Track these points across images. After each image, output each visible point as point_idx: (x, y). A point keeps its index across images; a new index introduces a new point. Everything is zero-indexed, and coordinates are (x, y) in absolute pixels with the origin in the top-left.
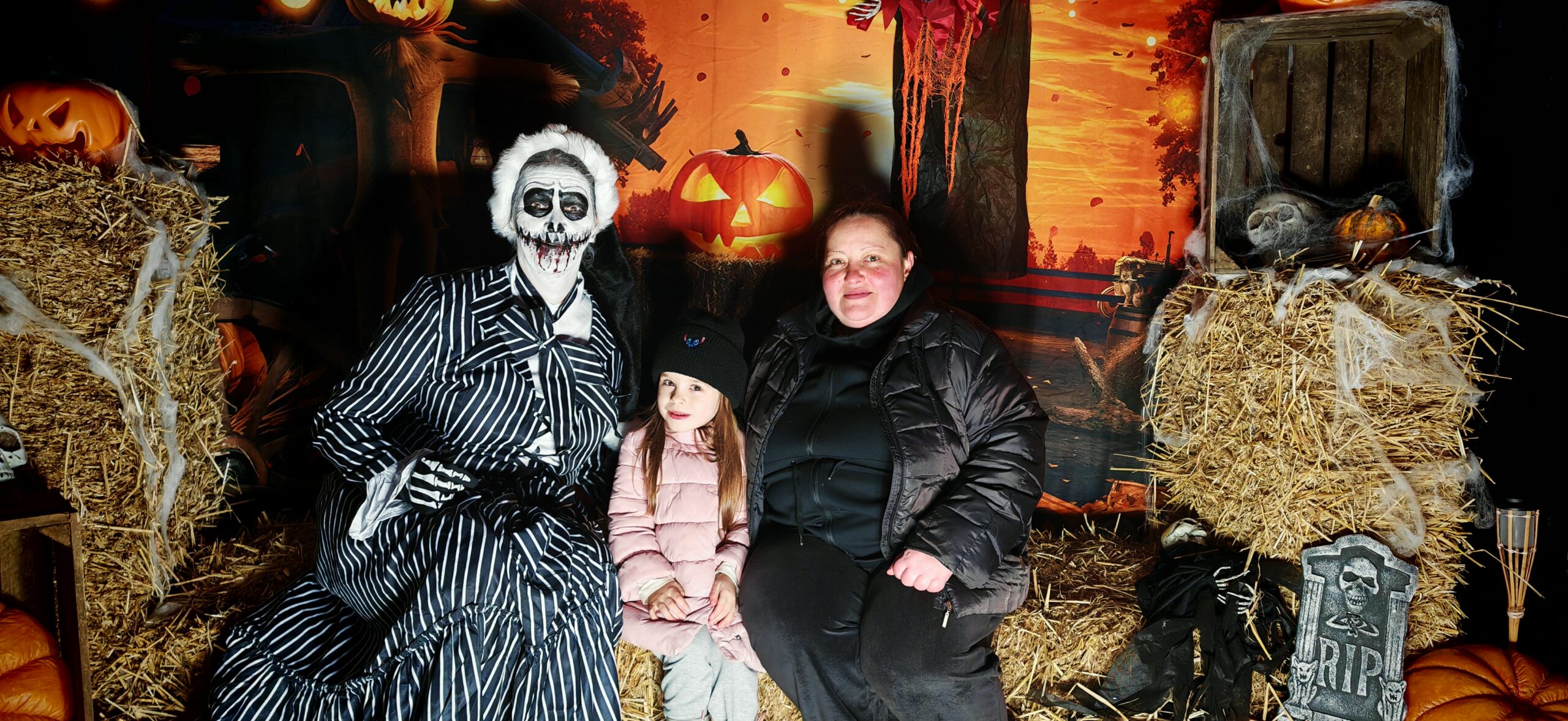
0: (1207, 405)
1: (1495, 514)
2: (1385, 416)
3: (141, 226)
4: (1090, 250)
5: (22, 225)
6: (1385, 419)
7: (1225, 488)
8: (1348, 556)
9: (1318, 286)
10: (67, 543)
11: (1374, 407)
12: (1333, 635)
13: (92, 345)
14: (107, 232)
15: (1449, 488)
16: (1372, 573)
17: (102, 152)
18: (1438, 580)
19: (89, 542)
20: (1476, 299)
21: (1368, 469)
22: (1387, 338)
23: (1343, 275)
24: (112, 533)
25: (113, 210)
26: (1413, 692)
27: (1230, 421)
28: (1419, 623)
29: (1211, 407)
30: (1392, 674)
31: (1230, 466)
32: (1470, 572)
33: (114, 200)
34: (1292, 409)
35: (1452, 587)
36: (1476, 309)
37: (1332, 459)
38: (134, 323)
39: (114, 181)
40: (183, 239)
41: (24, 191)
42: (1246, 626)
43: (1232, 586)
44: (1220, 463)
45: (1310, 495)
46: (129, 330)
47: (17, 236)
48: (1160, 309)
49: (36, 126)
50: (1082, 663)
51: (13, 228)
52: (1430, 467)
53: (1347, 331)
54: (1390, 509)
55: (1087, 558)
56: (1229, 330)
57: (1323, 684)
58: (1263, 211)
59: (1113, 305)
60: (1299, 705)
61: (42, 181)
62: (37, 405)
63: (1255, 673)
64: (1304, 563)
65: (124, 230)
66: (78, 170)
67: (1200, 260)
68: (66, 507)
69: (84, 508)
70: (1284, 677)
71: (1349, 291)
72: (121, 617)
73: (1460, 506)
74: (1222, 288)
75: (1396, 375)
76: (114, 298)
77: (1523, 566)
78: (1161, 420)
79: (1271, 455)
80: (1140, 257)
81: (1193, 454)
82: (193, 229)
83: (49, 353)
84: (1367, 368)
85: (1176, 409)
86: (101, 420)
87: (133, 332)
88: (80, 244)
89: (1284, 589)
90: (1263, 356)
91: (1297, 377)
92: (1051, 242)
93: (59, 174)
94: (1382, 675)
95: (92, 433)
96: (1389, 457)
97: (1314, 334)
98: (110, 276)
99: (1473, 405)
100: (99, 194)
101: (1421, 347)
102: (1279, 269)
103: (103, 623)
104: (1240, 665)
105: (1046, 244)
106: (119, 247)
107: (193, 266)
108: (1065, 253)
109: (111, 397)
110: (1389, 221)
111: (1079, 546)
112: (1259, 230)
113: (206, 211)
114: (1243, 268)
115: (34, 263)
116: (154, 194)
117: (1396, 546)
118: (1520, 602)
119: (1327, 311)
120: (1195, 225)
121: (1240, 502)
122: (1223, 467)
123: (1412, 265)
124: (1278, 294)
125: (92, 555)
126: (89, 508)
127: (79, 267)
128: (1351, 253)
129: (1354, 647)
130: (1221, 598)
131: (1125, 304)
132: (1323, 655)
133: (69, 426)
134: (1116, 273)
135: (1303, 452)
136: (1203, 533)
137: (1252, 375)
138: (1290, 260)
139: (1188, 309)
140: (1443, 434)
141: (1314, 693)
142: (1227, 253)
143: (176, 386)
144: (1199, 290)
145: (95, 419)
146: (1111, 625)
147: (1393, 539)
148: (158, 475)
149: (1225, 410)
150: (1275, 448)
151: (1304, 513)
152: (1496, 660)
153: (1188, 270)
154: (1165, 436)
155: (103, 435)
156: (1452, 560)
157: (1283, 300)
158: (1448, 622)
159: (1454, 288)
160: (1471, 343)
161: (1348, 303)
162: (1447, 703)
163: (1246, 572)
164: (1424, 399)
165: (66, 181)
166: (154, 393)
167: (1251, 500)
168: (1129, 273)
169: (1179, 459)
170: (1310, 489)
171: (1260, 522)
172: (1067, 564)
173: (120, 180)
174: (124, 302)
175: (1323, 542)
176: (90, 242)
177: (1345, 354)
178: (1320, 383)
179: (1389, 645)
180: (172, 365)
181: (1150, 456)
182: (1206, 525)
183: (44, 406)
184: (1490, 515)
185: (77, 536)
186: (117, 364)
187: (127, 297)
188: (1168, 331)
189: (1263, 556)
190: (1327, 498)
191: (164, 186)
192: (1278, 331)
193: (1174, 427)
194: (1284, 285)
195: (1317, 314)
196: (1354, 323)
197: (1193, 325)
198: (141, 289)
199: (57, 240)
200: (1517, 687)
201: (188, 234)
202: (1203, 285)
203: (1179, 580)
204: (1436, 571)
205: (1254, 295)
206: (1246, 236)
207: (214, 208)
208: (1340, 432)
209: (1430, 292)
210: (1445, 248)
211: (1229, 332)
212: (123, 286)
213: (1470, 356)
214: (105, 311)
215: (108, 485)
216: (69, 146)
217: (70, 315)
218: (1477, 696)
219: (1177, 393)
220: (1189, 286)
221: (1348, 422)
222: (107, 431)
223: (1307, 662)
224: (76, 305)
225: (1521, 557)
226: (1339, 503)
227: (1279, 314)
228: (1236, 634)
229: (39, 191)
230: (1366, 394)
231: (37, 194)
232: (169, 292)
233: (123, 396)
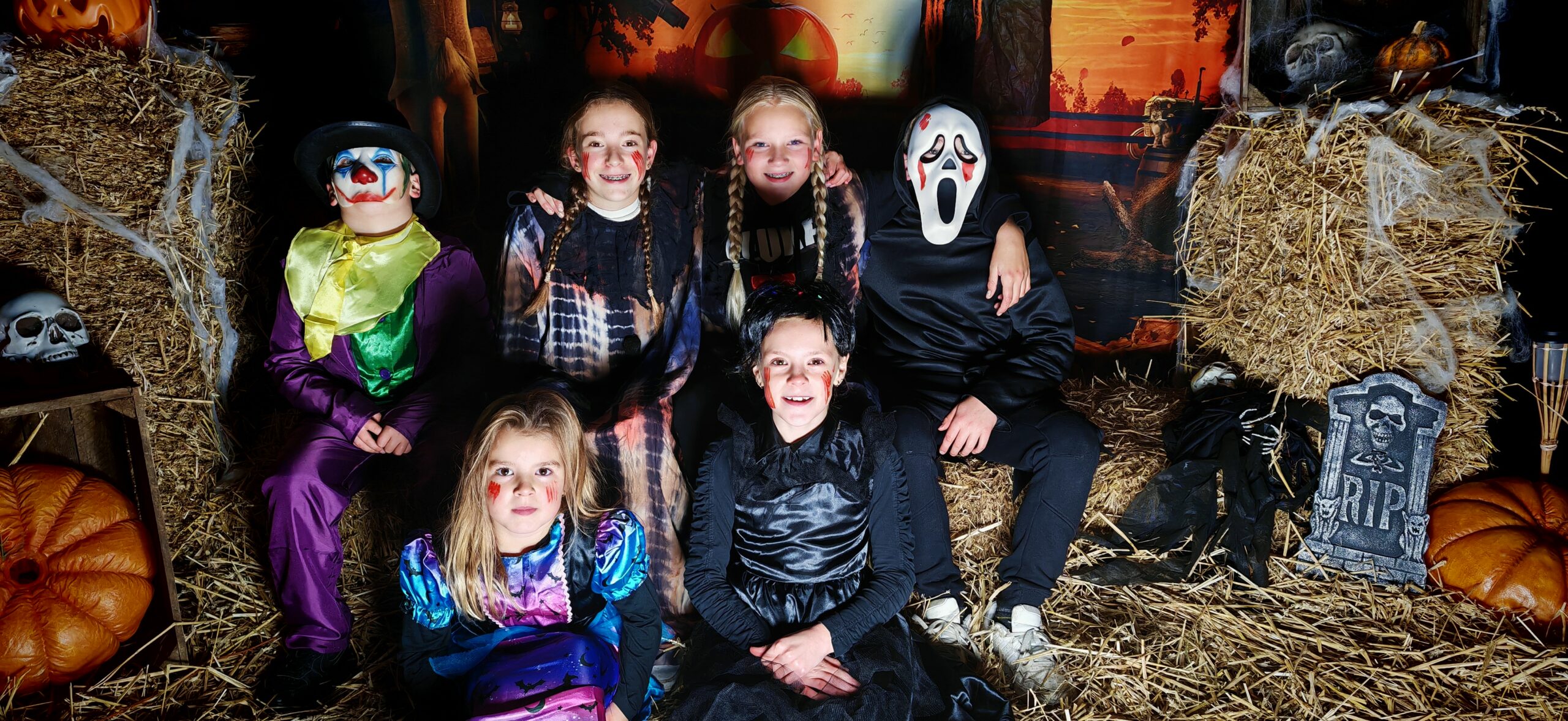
0: (1238, 247)
1: (1531, 348)
2: (1419, 252)
3: (170, 108)
4: (1121, 91)
5: (58, 113)
6: (1419, 255)
7: (1255, 331)
8: (1376, 394)
9: (1351, 121)
10: (132, 415)
11: (1407, 244)
12: (1358, 472)
13: (135, 226)
14: (138, 115)
15: (1484, 323)
16: (1400, 411)
17: (125, 36)
18: (1470, 416)
19: (153, 414)
20: (1519, 128)
21: (1399, 307)
22: (1422, 171)
23: (1379, 108)
24: (176, 405)
25: (142, 94)
26: (1437, 524)
27: (1262, 263)
28: (1449, 458)
29: (1243, 249)
30: (1415, 508)
31: (1261, 309)
32: (1503, 406)
33: (141, 84)
34: (1322, 248)
35: (1484, 421)
36: (1518, 138)
37: (1361, 299)
38: (173, 204)
39: (139, 65)
40: (214, 118)
41: (55, 79)
42: (1270, 466)
43: (1258, 428)
44: (1251, 306)
45: (1339, 335)
46: (169, 211)
47: (54, 123)
48: (1194, 151)
49: (60, 12)
50: (1106, 506)
51: (50, 116)
52: (1465, 302)
53: (1381, 167)
54: (1422, 346)
55: (1115, 404)
56: (1261, 171)
57: (1345, 519)
58: (1303, 43)
59: (1142, 146)
60: (1320, 540)
61: (72, 68)
62: (92, 286)
63: (1278, 511)
64: (1331, 402)
65: (154, 112)
66: (105, 54)
67: (1236, 98)
68: (127, 381)
69: (147, 382)
70: (1307, 514)
71: (1385, 124)
72: (192, 482)
73: (1496, 340)
74: (1255, 127)
75: (1433, 209)
76: (152, 181)
77: (1558, 398)
78: (1193, 265)
79: (1300, 296)
80: (1171, 96)
81: (1225, 298)
82: (223, 108)
83: (97, 236)
84: (1400, 204)
85: (1208, 252)
86: (154, 298)
87: (173, 213)
88: (114, 128)
89: (1311, 429)
90: (1295, 195)
91: (1328, 216)
92: (1081, 85)
93: (87, 60)
94: (1405, 509)
95: (147, 311)
96: (1421, 294)
97: (1348, 171)
98: (146, 159)
99: (1512, 238)
100: (126, 78)
101: (1459, 180)
102: (1313, 105)
103: (177, 488)
104: (1263, 504)
105: (1076, 87)
106: (151, 130)
107: (227, 146)
108: (1095, 93)
109: (160, 276)
110: (1434, 49)
111: (1110, 392)
112: (1298, 63)
113: (234, 89)
114: (1276, 105)
115: (73, 149)
116: (180, 75)
117: (1426, 383)
118: (1553, 435)
119: (1361, 147)
120: (1229, 61)
121: (1270, 344)
122: (1254, 310)
123: (1452, 94)
124: (1311, 131)
125: (159, 426)
126: (152, 382)
127: (115, 151)
128: (1390, 84)
129: (1378, 483)
130: (1246, 440)
131: (1155, 145)
132: (1346, 491)
133: (124, 304)
134: (1146, 114)
135: (1333, 292)
136: (1233, 376)
137: (1284, 217)
138: (1326, 95)
139: (1222, 151)
140: (1480, 269)
141: (1336, 528)
142: (1260, 90)
143: (221, 263)
144: (1233, 130)
145: (147, 298)
146: (1135, 469)
147: (1423, 376)
148: (212, 349)
149: (1256, 252)
150: (1304, 289)
151: (1332, 354)
152: (1526, 494)
153: (1224, 110)
154: (1198, 280)
155: (157, 313)
156: (1485, 395)
157: (1315, 137)
158: (1478, 456)
159: (1496, 117)
160: (1512, 174)
161: (1383, 138)
162: (1471, 535)
163: (1272, 413)
164: (1460, 234)
165: (94, 67)
166: (200, 271)
167: (1280, 342)
168: (1160, 113)
169: (1211, 303)
170: (1338, 329)
171: (1289, 363)
172: (1096, 410)
173: (145, 63)
174: (161, 185)
175: (1351, 382)
176: (123, 126)
177: (1378, 191)
178: (1352, 221)
179: (1413, 481)
180: (216, 244)
181: (1183, 301)
182: (1237, 368)
183: (98, 287)
184: (1525, 349)
185: (141, 408)
186: (162, 244)
187: (164, 179)
188: (1202, 173)
189: (1290, 396)
190: (1356, 338)
191: (190, 67)
192: (1309, 169)
193: (1207, 271)
194: (1317, 121)
195: (1350, 150)
196: (1389, 159)
197: (1225, 165)
198: (176, 170)
199: (92, 125)
200: (1544, 518)
201: (218, 113)
202: (1237, 125)
203: (1204, 424)
204: (1469, 406)
205: (1287, 133)
206: (1284, 71)
207: (241, 87)
208: (1372, 270)
209: (1471, 122)
210: (1490, 75)
211: (1262, 172)
212: (159, 168)
213: (1510, 188)
214: (145, 194)
215: (166, 360)
216: (93, 30)
217: (112, 198)
218: (1501, 528)
219: (1210, 237)
220: (1224, 127)
221: (1379, 261)
222: (160, 309)
223: (1330, 499)
224: (117, 189)
225: (1556, 389)
226: (1369, 342)
227: (1311, 151)
228: (1260, 473)
229: (70, 77)
230: (1401, 231)
231: (68, 81)
232: (205, 173)
233: (171, 274)
